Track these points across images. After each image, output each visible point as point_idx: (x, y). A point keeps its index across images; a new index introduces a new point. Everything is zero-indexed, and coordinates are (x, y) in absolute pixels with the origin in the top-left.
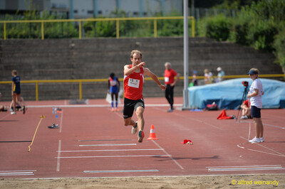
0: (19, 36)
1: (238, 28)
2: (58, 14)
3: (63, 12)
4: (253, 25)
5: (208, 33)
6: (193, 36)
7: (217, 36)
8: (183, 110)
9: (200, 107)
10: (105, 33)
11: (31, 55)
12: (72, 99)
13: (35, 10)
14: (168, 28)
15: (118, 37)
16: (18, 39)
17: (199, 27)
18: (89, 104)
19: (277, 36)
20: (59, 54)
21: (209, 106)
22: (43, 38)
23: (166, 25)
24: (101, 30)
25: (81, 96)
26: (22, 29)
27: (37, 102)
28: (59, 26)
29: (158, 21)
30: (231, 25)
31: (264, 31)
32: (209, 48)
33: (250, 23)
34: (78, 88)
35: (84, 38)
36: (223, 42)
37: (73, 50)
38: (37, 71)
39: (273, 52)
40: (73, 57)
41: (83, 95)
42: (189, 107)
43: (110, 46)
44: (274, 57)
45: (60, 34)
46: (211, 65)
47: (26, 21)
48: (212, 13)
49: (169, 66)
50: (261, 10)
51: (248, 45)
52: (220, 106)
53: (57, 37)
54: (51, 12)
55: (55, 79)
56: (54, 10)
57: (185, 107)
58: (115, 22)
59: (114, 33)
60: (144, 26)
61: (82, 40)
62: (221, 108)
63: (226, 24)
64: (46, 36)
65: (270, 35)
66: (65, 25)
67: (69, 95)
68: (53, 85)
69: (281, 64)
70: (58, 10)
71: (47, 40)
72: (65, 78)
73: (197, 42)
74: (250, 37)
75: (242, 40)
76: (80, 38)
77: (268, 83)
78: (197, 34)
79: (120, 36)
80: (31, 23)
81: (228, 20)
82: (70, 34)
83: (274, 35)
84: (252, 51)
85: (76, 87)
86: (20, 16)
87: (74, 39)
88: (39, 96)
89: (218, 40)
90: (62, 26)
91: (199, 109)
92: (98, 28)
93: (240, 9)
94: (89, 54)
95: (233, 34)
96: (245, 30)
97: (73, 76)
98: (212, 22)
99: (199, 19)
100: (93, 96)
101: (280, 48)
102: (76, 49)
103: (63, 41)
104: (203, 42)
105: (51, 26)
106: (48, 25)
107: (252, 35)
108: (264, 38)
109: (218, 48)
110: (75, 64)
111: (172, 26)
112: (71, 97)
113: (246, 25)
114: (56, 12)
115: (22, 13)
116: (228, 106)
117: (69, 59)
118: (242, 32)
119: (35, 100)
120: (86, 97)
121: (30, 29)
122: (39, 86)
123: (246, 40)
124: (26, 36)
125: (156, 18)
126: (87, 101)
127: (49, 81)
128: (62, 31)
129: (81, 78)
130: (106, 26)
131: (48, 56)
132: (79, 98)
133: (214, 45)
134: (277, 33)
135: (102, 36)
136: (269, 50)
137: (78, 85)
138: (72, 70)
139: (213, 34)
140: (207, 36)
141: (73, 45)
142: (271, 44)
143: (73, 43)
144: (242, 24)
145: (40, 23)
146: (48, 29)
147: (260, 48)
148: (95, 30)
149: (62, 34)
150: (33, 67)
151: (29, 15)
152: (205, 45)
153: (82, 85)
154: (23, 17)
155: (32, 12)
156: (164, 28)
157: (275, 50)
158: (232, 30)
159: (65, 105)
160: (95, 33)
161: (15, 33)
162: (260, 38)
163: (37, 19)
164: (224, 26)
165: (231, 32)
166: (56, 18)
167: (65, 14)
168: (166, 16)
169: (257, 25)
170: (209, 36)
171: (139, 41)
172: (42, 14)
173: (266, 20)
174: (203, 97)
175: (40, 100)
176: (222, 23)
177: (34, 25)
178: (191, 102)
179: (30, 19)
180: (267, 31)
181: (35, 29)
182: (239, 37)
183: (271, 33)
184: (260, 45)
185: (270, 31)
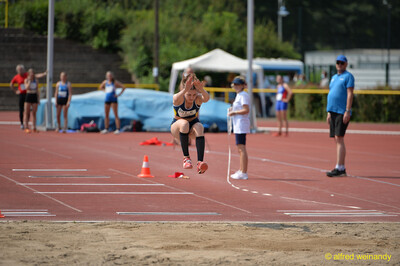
1: (69, 17)
4: (90, 15)
5: (26, 23)
6: (6, 26)
9: (72, 127)
19: (124, 31)
30: (60, 13)
31: (106, 23)
32: (29, 44)
33: (87, 11)
39: (120, 53)
44: (121, 60)
51: (82, 41)
52: (100, 125)
69: (130, 70)
73: (12, 35)
74: (86, 30)
75: (75, 35)
78: (12, 23)
83: (121, 29)
84: (89, 50)
89: (41, 34)
95: (62, 26)
96: (79, 20)
98: (34, 8)
99: (13, 3)
101: (129, 48)
104: (21, 35)
107: (90, 28)
108: (106, 33)
109: (41, 44)
113: (80, 14)
118: (75, 24)
123: (80, 35)
133: (35, 40)
134: (125, 26)
136: (113, 50)
139: (35, 24)
140: (25, 27)
142: (116, 42)
144: (75, 12)
147: (100, 46)
152: (23, 40)
157: (120, 49)
158: (61, 20)
162: (101, 33)
165: (59, 22)
169: (96, 15)
170: (28, 27)
174: (77, 114)
180: (110, 22)
182: (71, 31)
183: (117, 26)
184: (100, 42)
185: (114, 24)
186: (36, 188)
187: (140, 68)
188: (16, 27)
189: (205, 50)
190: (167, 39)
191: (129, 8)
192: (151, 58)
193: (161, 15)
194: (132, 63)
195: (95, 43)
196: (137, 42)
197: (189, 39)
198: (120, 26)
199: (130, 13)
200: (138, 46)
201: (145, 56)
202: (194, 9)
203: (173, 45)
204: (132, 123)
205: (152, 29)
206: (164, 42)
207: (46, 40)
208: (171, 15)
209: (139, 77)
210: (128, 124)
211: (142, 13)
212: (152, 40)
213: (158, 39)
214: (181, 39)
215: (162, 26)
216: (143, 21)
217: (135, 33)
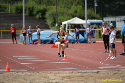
1: (29, 9)
4: (36, 8)
5: (16, 11)
6: (10, 12)
30: (26, 7)
31: (41, 10)
32: (17, 17)
33: (35, 7)
39: (45, 19)
44: (46, 21)
46: (18, 25)
49: (13, 25)
50: (37, 1)
51: (34, 16)
69: (49, 25)
73: (12, 15)
74: (35, 13)
84: (36, 19)
91: (31, 44)
95: (27, 12)
96: (32, 10)
98: (18, 6)
99: (12, 5)
101: (48, 18)
104: (14, 15)
107: (36, 12)
108: (41, 13)
113: (33, 8)
123: (33, 14)
133: (19, 16)
136: (43, 18)
139: (19, 11)
142: (44, 16)
144: (31, 7)
147: (39, 17)
152: (15, 16)
157: (46, 18)
162: (39, 13)
165: (26, 10)
169: (38, 8)
170: (17, 12)
182: (30, 13)
183: (44, 11)
184: (39, 16)
185: (43, 10)
186: (21, 62)
187: (52, 24)
188: (13, 12)
189: (72, 17)
190: (60, 15)
191: (48, 5)
192: (55, 21)
193: (58, 7)
194: (49, 22)
195: (38, 16)
196: (51, 16)
197: (67, 14)
198: (45, 11)
199: (48, 7)
200: (51, 17)
201: (53, 20)
202: (68, 5)
203: (62, 16)
204: (50, 41)
205: (55, 11)
206: (59, 16)
207: (22, 16)
208: (61, 7)
209: (52, 27)
210: (49, 41)
211: (52, 7)
212: (55, 15)
213: (57, 14)
214: (64, 14)
215: (58, 11)
216: (52, 9)
217: (50, 13)
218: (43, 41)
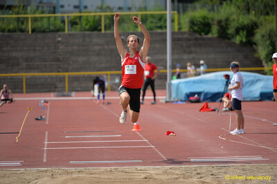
0: (6, 30)
1: (219, 22)
2: (45, 9)
3: (50, 7)
4: (234, 20)
5: (191, 27)
6: (176, 30)
7: (199, 30)
8: (166, 102)
9: (183, 99)
10: (90, 27)
11: (19, 48)
12: (59, 91)
13: (22, 5)
14: (152, 22)
15: (103, 31)
16: (6, 34)
17: (182, 22)
18: (75, 97)
19: (258, 30)
20: (46, 48)
21: (192, 98)
22: (30, 32)
23: (150, 19)
24: (86, 24)
25: (67, 89)
26: (10, 23)
27: (24, 94)
28: (45, 20)
29: (142, 15)
30: (213, 20)
31: (245, 26)
32: (192, 42)
33: (232, 18)
34: (64, 81)
35: (70, 32)
36: (205, 36)
37: (59, 44)
38: (24, 64)
39: (254, 46)
40: (59, 51)
41: (69, 87)
42: (172, 100)
43: (95, 40)
44: (255, 51)
45: (47, 28)
46: (193, 58)
47: (14, 16)
48: (195, 8)
49: (149, 60)
50: (242, 5)
51: (229, 39)
52: (202, 98)
53: (44, 32)
54: (38, 7)
55: (42, 72)
56: (42, 5)
57: (168, 100)
58: (100, 17)
59: (100, 28)
60: (128, 21)
61: (68, 34)
62: (204, 100)
63: (208, 19)
64: (33, 31)
65: (250, 30)
66: (52, 20)
67: (56, 87)
68: (40, 78)
69: (262, 58)
70: (45, 5)
71: (34, 34)
72: (52, 72)
73: (180, 36)
74: (231, 31)
75: (223, 34)
76: (66, 32)
77: (249, 76)
78: (180, 29)
79: (105, 30)
80: (18, 18)
81: (210, 15)
82: (57, 28)
83: (254, 29)
84: (233, 45)
85: (62, 80)
86: (7, 11)
87: (60, 33)
88: (26, 88)
89: (200, 35)
90: (49, 20)
91: (181, 101)
92: (84, 23)
93: (221, 4)
94: (75, 48)
95: (215, 29)
96: (226, 24)
97: (60, 70)
98: (195, 17)
99: (181, 14)
100: (79, 89)
101: (261, 42)
102: (63, 43)
103: (50, 35)
104: (186, 36)
105: (38, 21)
106: (35, 20)
107: (234, 29)
108: (245, 33)
109: (200, 42)
110: (61, 57)
111: (155, 21)
112: (57, 89)
113: (227, 20)
114: (43, 7)
115: (10, 7)
116: (210, 98)
117: (55, 53)
118: (223, 27)
119: (22, 92)
120: (72, 89)
121: (18, 24)
122: (26, 79)
123: (227, 34)
124: (14, 31)
125: (140, 13)
126: (73, 94)
127: (37, 74)
128: (49, 25)
129: (67, 71)
130: (91, 21)
131: (35, 50)
132: (65, 91)
133: (196, 39)
134: (257, 27)
135: (88, 30)
136: (250, 44)
137: (64, 78)
138: (58, 63)
139: (196, 28)
140: (190, 31)
141: (59, 39)
142: (252, 38)
143: (59, 36)
144: (223, 19)
145: (28, 18)
146: (35, 24)
147: (241, 42)
148: (81, 24)
149: (49, 28)
150: (21, 61)
151: (17, 10)
152: (188, 40)
153: (69, 78)
154: (11, 12)
155: (19, 7)
156: (148, 22)
157: (255, 44)
158: (214, 25)
159: (52, 97)
160: (81, 27)
161: (3, 28)
162: (241, 32)
163: (25, 14)
164: (206, 20)
165: (212, 26)
166: (43, 13)
167: (52, 9)
168: (150, 11)
169: (238, 20)
170: (191, 30)
171: (123, 35)
172: (29, 9)
173: (247, 15)
174: (186, 90)
175: (27, 92)
176: (204, 18)
177: (22, 19)
178: (174, 95)
179: (18, 13)
180: (248, 25)
181: (23, 23)
182: (221, 31)
183: (252, 27)
184: (241, 39)
185: (250, 26)
187: (267, 56)
188: (183, 30)
191: (261, 14)
194: (262, 52)
195: (238, 39)
196: (265, 38)
199: (262, 18)
200: (265, 41)
209: (267, 62)
211: (270, 17)
216: (268, 24)
217: (263, 32)
218: (209, 96)
